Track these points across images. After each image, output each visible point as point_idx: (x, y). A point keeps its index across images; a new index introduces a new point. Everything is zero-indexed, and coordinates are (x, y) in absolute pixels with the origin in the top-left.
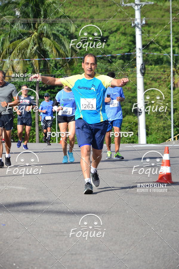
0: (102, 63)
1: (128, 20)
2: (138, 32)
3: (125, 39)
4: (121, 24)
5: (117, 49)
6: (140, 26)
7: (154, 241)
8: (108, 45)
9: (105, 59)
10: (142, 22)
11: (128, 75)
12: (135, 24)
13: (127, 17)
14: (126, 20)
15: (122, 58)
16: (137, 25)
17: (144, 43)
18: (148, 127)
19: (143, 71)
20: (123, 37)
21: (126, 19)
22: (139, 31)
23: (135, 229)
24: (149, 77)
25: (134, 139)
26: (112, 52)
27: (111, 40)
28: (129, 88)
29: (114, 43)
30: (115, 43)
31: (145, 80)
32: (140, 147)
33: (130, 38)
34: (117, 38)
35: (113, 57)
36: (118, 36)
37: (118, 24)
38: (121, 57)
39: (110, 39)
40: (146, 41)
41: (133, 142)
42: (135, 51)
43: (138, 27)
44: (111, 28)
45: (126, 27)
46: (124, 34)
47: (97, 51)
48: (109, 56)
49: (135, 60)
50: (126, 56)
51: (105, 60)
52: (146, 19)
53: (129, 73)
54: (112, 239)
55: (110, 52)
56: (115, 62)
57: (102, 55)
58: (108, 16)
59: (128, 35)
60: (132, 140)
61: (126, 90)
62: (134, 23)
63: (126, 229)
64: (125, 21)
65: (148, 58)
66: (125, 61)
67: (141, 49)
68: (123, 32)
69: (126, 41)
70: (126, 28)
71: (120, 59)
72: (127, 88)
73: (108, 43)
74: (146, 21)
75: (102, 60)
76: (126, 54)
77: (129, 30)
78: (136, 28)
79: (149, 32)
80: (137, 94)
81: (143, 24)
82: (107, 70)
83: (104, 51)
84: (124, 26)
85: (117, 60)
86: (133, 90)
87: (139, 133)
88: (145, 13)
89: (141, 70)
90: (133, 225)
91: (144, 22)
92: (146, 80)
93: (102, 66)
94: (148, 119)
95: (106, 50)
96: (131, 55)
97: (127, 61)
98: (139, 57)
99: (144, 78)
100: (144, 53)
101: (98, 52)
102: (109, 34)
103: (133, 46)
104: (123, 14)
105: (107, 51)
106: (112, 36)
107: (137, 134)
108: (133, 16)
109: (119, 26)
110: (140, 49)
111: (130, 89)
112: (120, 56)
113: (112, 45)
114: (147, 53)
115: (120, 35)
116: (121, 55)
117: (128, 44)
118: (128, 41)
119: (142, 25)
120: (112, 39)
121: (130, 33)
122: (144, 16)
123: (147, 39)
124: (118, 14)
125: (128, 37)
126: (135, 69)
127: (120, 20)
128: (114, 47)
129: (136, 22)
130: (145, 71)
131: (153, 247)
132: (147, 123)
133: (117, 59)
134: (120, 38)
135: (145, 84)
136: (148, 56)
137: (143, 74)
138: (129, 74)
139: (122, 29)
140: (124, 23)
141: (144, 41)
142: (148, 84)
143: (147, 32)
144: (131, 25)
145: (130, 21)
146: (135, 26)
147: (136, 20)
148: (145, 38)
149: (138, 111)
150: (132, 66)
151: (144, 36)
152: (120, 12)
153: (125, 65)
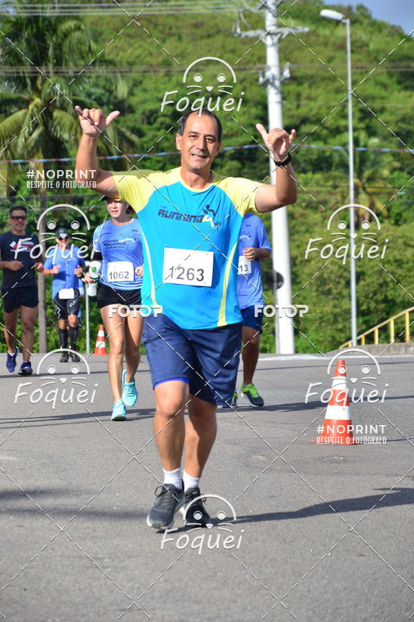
1: (251, 69)
2: (273, 98)
5: (226, 137)
6: (277, 83)
7: (312, 577)
10: (281, 73)
12: (265, 79)
13: (249, 62)
14: (245, 69)
15: (237, 156)
16: (271, 80)
17: (288, 122)
21: (247, 67)
22: (277, 94)
23: (269, 549)
25: (265, 342)
31: (291, 208)
32: (280, 362)
33: (254, 111)
38: (234, 154)
40: (292, 117)
43: (273, 85)
49: (268, 160)
50: (246, 152)
52: (292, 66)
56: (222, 166)
59: (252, 104)
62: (264, 76)
63: (248, 552)
64: (244, 72)
66: (243, 164)
69: (246, 117)
70: (245, 89)
71: (233, 158)
74: (291, 72)
76: (246, 147)
77: (252, 93)
78: (269, 86)
79: (298, 96)
81: (286, 79)
84: (241, 82)
85: (226, 162)
87: (277, 330)
88: (289, 53)
90: (264, 541)
91: (287, 74)
92: (294, 206)
96: (257, 149)
97: (248, 164)
107: (274, 332)
108: (262, 59)
112: (233, 152)
116: (235, 149)
117: (252, 125)
118: (249, 118)
119: (282, 79)
121: (256, 99)
122: (288, 60)
123: (295, 112)
124: (226, 56)
125: (250, 107)
129: (268, 74)
131: (309, 591)
133: (225, 159)
135: (291, 216)
136: (297, 153)
139: (237, 91)
140: (241, 75)
141: (288, 117)
142: (297, 215)
143: (294, 98)
144: (257, 80)
145: (253, 71)
146: (266, 83)
147: (269, 68)
148: (290, 109)
149: (275, 278)
150: (259, 174)
151: (288, 105)
152: (233, 51)
153: (244, 173)
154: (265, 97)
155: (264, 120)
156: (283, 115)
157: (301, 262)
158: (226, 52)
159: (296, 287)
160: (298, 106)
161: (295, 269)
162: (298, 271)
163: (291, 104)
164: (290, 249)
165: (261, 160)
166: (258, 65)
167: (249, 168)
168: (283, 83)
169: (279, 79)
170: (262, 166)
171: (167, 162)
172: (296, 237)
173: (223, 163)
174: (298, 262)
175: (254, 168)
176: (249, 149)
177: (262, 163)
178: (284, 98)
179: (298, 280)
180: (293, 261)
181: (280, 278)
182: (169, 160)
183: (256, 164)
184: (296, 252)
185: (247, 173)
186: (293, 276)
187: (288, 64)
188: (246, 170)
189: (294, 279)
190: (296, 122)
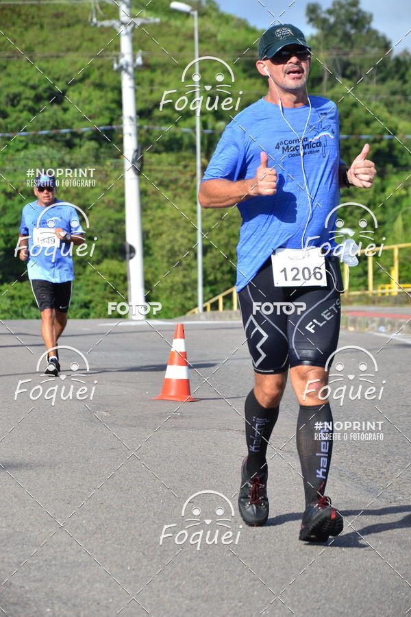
0: (52, 147)
1: (108, 56)
2: (127, 83)
3: (101, 97)
4: (91, 65)
5: (85, 119)
6: (130, 69)
7: (144, 522)
8: (65, 110)
9: (58, 138)
10: (134, 60)
11: (109, 173)
12: (119, 66)
13: (106, 49)
14: (102, 56)
15: (95, 136)
16: (125, 67)
17: (142, 106)
18: (151, 285)
19: (138, 166)
20: (97, 94)
21: (104, 54)
22: (130, 79)
23: (106, 497)
24: (151, 179)
26: (73, 124)
28: (109, 202)
29: (78, 104)
30: (81, 104)
31: (144, 186)
32: (130, 327)
33: (111, 95)
34: (85, 94)
35: (74, 135)
36: (86, 90)
37: (86, 65)
38: (92, 135)
39: (69, 96)
40: (146, 101)
41: (119, 317)
42: (121, 123)
43: (126, 71)
44: (71, 74)
45: (104, 70)
46: (99, 86)
47: (42, 122)
48: (66, 133)
49: (121, 142)
51: (58, 141)
52: (145, 54)
53: (109, 169)
55: (69, 123)
56: (80, 146)
57: (52, 129)
58: (64, 48)
59: (108, 89)
61: (103, 205)
62: (118, 62)
64: (102, 59)
65: (151, 138)
66: (100, 144)
67: (135, 120)
68: (98, 81)
69: (103, 100)
70: (102, 75)
71: (91, 139)
72: (106, 201)
73: (65, 105)
74: (143, 60)
75: (52, 142)
76: (102, 128)
77: (108, 79)
78: (123, 72)
79: (152, 82)
80: (124, 215)
81: (138, 66)
82: (64, 162)
83: (57, 122)
84: (99, 68)
85: (85, 142)
86: (117, 207)
87: (129, 298)
88: (144, 42)
91: (139, 61)
92: (146, 183)
93: (52, 154)
94: (150, 267)
95: (60, 120)
96: (112, 131)
97: (105, 144)
98: (130, 135)
99: (140, 181)
100: (139, 128)
101: (43, 124)
102: (65, 87)
103: (118, 112)
105: (63, 122)
106: (73, 91)
108: (118, 47)
109: (87, 70)
110: (131, 118)
111: (112, 203)
112: (90, 133)
113: (73, 110)
114: (146, 127)
115: (91, 89)
116: (91, 130)
117: (108, 109)
118: (106, 101)
119: (135, 66)
120: (72, 97)
121: (112, 84)
122: (143, 49)
123: (149, 97)
124: (85, 44)
125: (107, 92)
126: (119, 160)
127: (91, 57)
129: (122, 61)
130: (142, 165)
131: (140, 535)
132: (149, 276)
133: (83, 140)
134: (90, 95)
135: (143, 193)
136: (151, 134)
137: (139, 172)
138: (111, 171)
139: (95, 76)
140: (99, 62)
141: (142, 101)
142: (149, 192)
143: (147, 84)
144: (112, 66)
145: (110, 58)
146: (121, 69)
147: (123, 56)
148: (144, 94)
149: (128, 249)
150: (115, 153)
151: (141, 91)
152: (91, 40)
153: (101, 153)
154: (120, 83)
155: (119, 104)
156: (137, 99)
157: (154, 235)
158: (85, 41)
159: (148, 258)
160: (152, 92)
161: (147, 242)
162: (151, 243)
163: (145, 89)
164: (142, 224)
165: (117, 140)
166: (114, 53)
167: (106, 148)
168: (137, 69)
169: (132, 66)
170: (118, 147)
171: (29, 142)
172: (149, 212)
173: (82, 143)
174: (150, 235)
175: (110, 148)
176: (105, 130)
177: (117, 143)
178: (138, 83)
179: (151, 252)
180: (145, 235)
181: (132, 250)
182: (31, 140)
184: (148, 226)
185: (104, 153)
186: (146, 248)
187: (140, 51)
188: (103, 150)
189: (147, 252)
190: (150, 106)
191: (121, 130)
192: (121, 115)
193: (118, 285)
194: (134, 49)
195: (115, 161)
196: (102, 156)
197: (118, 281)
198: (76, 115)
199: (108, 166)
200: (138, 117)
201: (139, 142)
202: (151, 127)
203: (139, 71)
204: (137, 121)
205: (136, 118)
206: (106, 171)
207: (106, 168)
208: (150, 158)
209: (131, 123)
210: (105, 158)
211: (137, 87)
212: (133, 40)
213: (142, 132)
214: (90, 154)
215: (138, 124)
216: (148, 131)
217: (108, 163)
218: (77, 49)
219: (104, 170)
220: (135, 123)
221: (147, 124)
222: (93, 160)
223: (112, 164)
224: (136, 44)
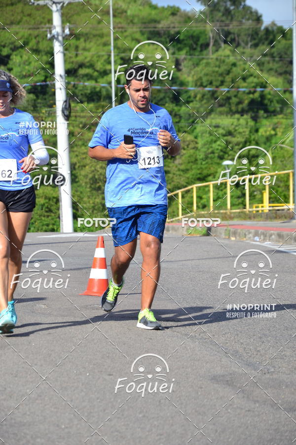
1: (43, 28)
2: (58, 48)
3: (38, 60)
4: (30, 35)
5: (25, 77)
6: (60, 38)
7: (74, 390)
8: (10, 70)
10: (63, 31)
12: (52, 35)
13: (41, 23)
14: (38, 28)
15: (33, 90)
16: (56, 36)
17: (69, 66)
18: (77, 206)
19: (67, 113)
21: (40, 26)
22: (60, 46)
23: (45, 371)
24: (77, 123)
25: (53, 224)
27: (14, 60)
29: (20, 66)
30: (22, 66)
31: (71, 128)
32: (61, 238)
33: (45, 58)
34: (25, 57)
36: (27, 54)
37: (26, 35)
38: (31, 89)
39: (12, 60)
40: (72, 63)
41: (53, 230)
42: (54, 79)
43: (57, 39)
44: (15, 42)
45: (40, 39)
46: (36, 51)
49: (54, 94)
50: (39, 88)
52: (71, 26)
53: (44, 116)
54: (5, 389)
58: (8, 22)
59: (43, 53)
60: (51, 226)
62: (51, 33)
63: (29, 373)
64: (38, 30)
65: (77, 91)
66: (37, 97)
67: (64, 77)
68: (35, 48)
70: (38, 42)
71: (30, 92)
73: (9, 66)
74: (70, 30)
76: (38, 84)
77: (43, 46)
78: (55, 40)
79: (77, 48)
81: (66, 35)
84: (36, 38)
87: (61, 216)
88: (70, 17)
89: (63, 112)
90: (41, 366)
91: (67, 31)
92: (73, 127)
94: (77, 191)
96: (47, 86)
97: (41, 96)
98: (61, 89)
99: (69, 124)
100: (68, 83)
102: (10, 52)
103: (51, 71)
104: (34, 19)
106: (16, 55)
107: (59, 217)
108: (50, 21)
109: (27, 39)
110: (61, 76)
112: (30, 87)
113: (16, 70)
114: (72, 83)
115: (30, 53)
116: (32, 86)
117: (43, 69)
119: (64, 36)
120: (16, 59)
121: (46, 50)
122: (69, 22)
123: (74, 59)
124: (25, 19)
125: (42, 56)
126: (53, 109)
127: (29, 29)
128: (21, 72)
129: (54, 32)
130: (70, 113)
131: (72, 401)
132: (75, 200)
134: (29, 58)
135: (71, 134)
136: (76, 88)
137: (67, 117)
138: (45, 118)
139: (32, 43)
140: (36, 32)
141: (69, 63)
142: (76, 133)
143: (73, 49)
144: (47, 36)
145: (44, 30)
146: (53, 37)
147: (55, 28)
148: (71, 57)
150: (49, 103)
151: (69, 54)
152: (29, 15)
153: (38, 103)
154: (52, 48)
155: (52, 65)
156: (65, 61)
157: (79, 167)
158: (24, 16)
159: (75, 185)
160: (77, 55)
161: (74, 172)
162: (77, 173)
163: (72, 53)
164: (70, 158)
165: (50, 93)
166: (48, 25)
167: (42, 99)
168: (66, 38)
169: (62, 35)
170: (51, 98)
172: (75, 149)
174: (77, 167)
175: (45, 99)
176: (41, 85)
177: (51, 96)
178: (66, 49)
179: (77, 180)
180: (73, 167)
183: (46, 96)
184: (75, 160)
185: (40, 103)
186: (73, 177)
187: (68, 24)
188: (39, 101)
189: (74, 179)
190: (75, 66)
191: (54, 85)
192: (54, 74)
193: (52, 205)
194: (63, 22)
195: (49, 109)
196: (39, 105)
197: (51, 202)
198: (18, 74)
199: (43, 113)
200: (66, 75)
201: (67, 94)
202: (76, 83)
203: (67, 39)
204: (66, 79)
205: (65, 76)
206: (42, 117)
207: (41, 115)
208: (75, 107)
209: (61, 80)
210: (41, 107)
211: (65, 52)
212: (62, 15)
213: (70, 86)
214: (29, 105)
215: (66, 81)
216: (74, 86)
217: (44, 111)
218: (19, 23)
219: (40, 117)
220: (64, 80)
221: (74, 81)
222: (32, 108)
223: (46, 111)
224: (64, 18)
